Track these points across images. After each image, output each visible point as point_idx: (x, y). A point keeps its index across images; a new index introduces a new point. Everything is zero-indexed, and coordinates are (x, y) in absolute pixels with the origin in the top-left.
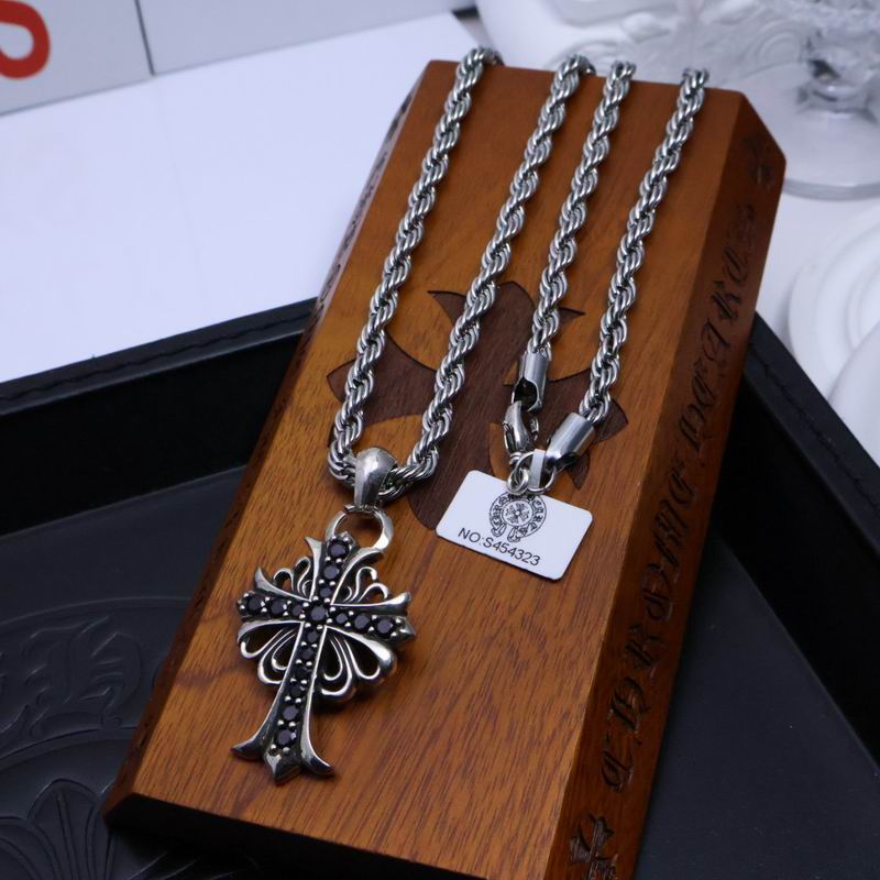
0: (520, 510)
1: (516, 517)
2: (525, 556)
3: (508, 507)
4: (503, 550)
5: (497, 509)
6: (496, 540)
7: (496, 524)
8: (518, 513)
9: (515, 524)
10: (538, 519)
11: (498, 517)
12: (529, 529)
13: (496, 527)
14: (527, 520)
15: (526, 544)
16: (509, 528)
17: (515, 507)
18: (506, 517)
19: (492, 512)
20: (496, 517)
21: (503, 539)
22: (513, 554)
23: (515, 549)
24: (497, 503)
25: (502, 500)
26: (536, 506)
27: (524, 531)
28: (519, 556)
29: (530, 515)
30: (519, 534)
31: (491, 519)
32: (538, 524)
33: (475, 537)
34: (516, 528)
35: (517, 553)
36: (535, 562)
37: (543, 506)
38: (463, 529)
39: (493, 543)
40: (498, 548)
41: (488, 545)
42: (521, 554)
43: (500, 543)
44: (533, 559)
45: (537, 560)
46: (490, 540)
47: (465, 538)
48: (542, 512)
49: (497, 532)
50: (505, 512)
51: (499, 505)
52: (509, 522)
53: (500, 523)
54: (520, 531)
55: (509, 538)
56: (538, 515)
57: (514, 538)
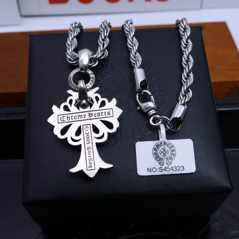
0: (164, 151)
1: (165, 154)
2: (178, 168)
3: (159, 151)
4: (168, 170)
5: (155, 154)
6: (163, 167)
7: (159, 160)
8: (164, 152)
9: (166, 157)
10: (173, 151)
11: (158, 157)
12: (172, 156)
13: (160, 162)
14: (169, 153)
15: (176, 163)
16: (165, 160)
17: (162, 150)
18: (161, 156)
19: (154, 156)
21: (165, 165)
22: (173, 170)
23: (172, 167)
24: (154, 152)
25: (155, 149)
26: (169, 146)
27: (171, 158)
28: (175, 170)
29: (169, 151)
30: (170, 161)
31: (156, 159)
32: (174, 153)
33: (154, 170)
34: (167, 158)
35: (174, 169)
36: (183, 169)
37: (171, 145)
38: (148, 169)
39: (163, 169)
40: (166, 170)
41: (161, 170)
42: (176, 168)
43: (165, 168)
44: (181, 168)
45: (183, 168)
46: (161, 168)
47: (151, 172)
48: (173, 147)
49: (161, 164)
50: (159, 154)
51: (155, 152)
52: (163, 157)
53: (160, 159)
54: (170, 159)
55: (167, 164)
56: (172, 149)
57: (169, 163)
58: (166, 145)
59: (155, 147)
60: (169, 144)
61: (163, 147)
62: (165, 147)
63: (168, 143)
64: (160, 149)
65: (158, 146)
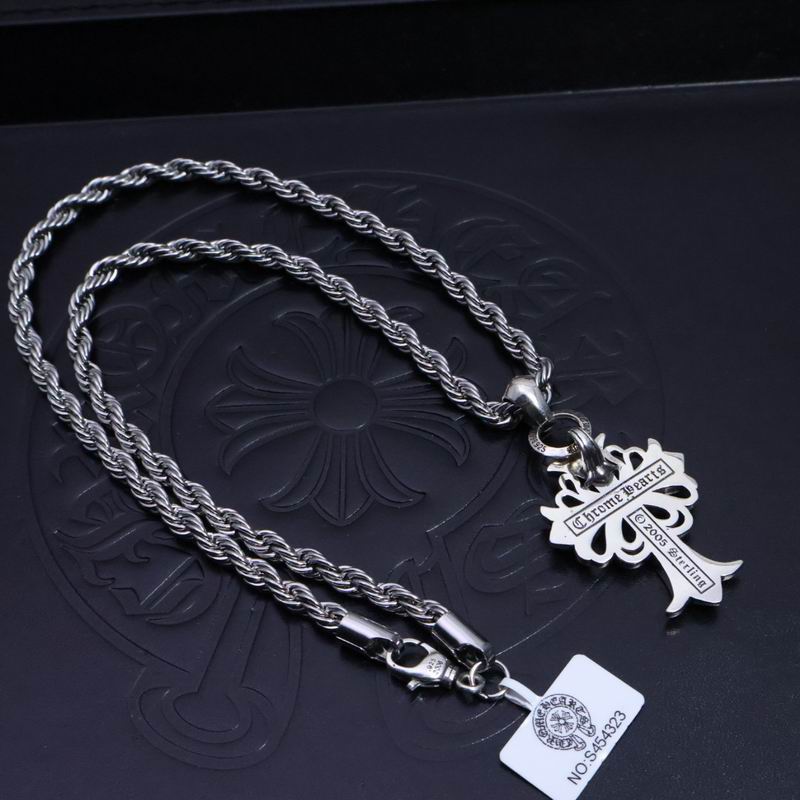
0: (559, 719)
1: (566, 723)
2: (613, 724)
3: (552, 730)
4: (602, 743)
5: (551, 740)
6: (590, 747)
7: (570, 745)
8: (562, 722)
9: (575, 726)
10: (572, 704)
11: (562, 741)
12: (583, 714)
13: (574, 745)
14: (572, 714)
15: (599, 721)
16: (578, 733)
17: (554, 723)
18: (564, 733)
19: (555, 746)
20: (560, 743)
21: (590, 741)
22: (609, 735)
23: (603, 732)
24: (545, 740)
25: (542, 734)
26: (557, 702)
27: (584, 720)
28: (612, 730)
29: (567, 710)
30: (587, 725)
31: (563, 749)
32: (578, 705)
33: (581, 769)
34: (578, 727)
35: (608, 731)
36: (622, 717)
37: (558, 697)
38: (569, 778)
39: (593, 751)
40: (599, 748)
41: (592, 757)
42: (611, 727)
43: (594, 745)
44: (618, 718)
45: (620, 714)
46: (588, 754)
47: (580, 778)
48: (564, 698)
49: (580, 746)
50: (557, 733)
51: (547, 737)
52: (571, 732)
53: (570, 741)
54: (583, 723)
55: (589, 735)
56: (568, 703)
57: (591, 731)
58: (552, 706)
59: (538, 729)
60: (553, 700)
61: (549, 716)
62: (553, 711)
63: (549, 700)
64: (549, 723)
65: (540, 723)
